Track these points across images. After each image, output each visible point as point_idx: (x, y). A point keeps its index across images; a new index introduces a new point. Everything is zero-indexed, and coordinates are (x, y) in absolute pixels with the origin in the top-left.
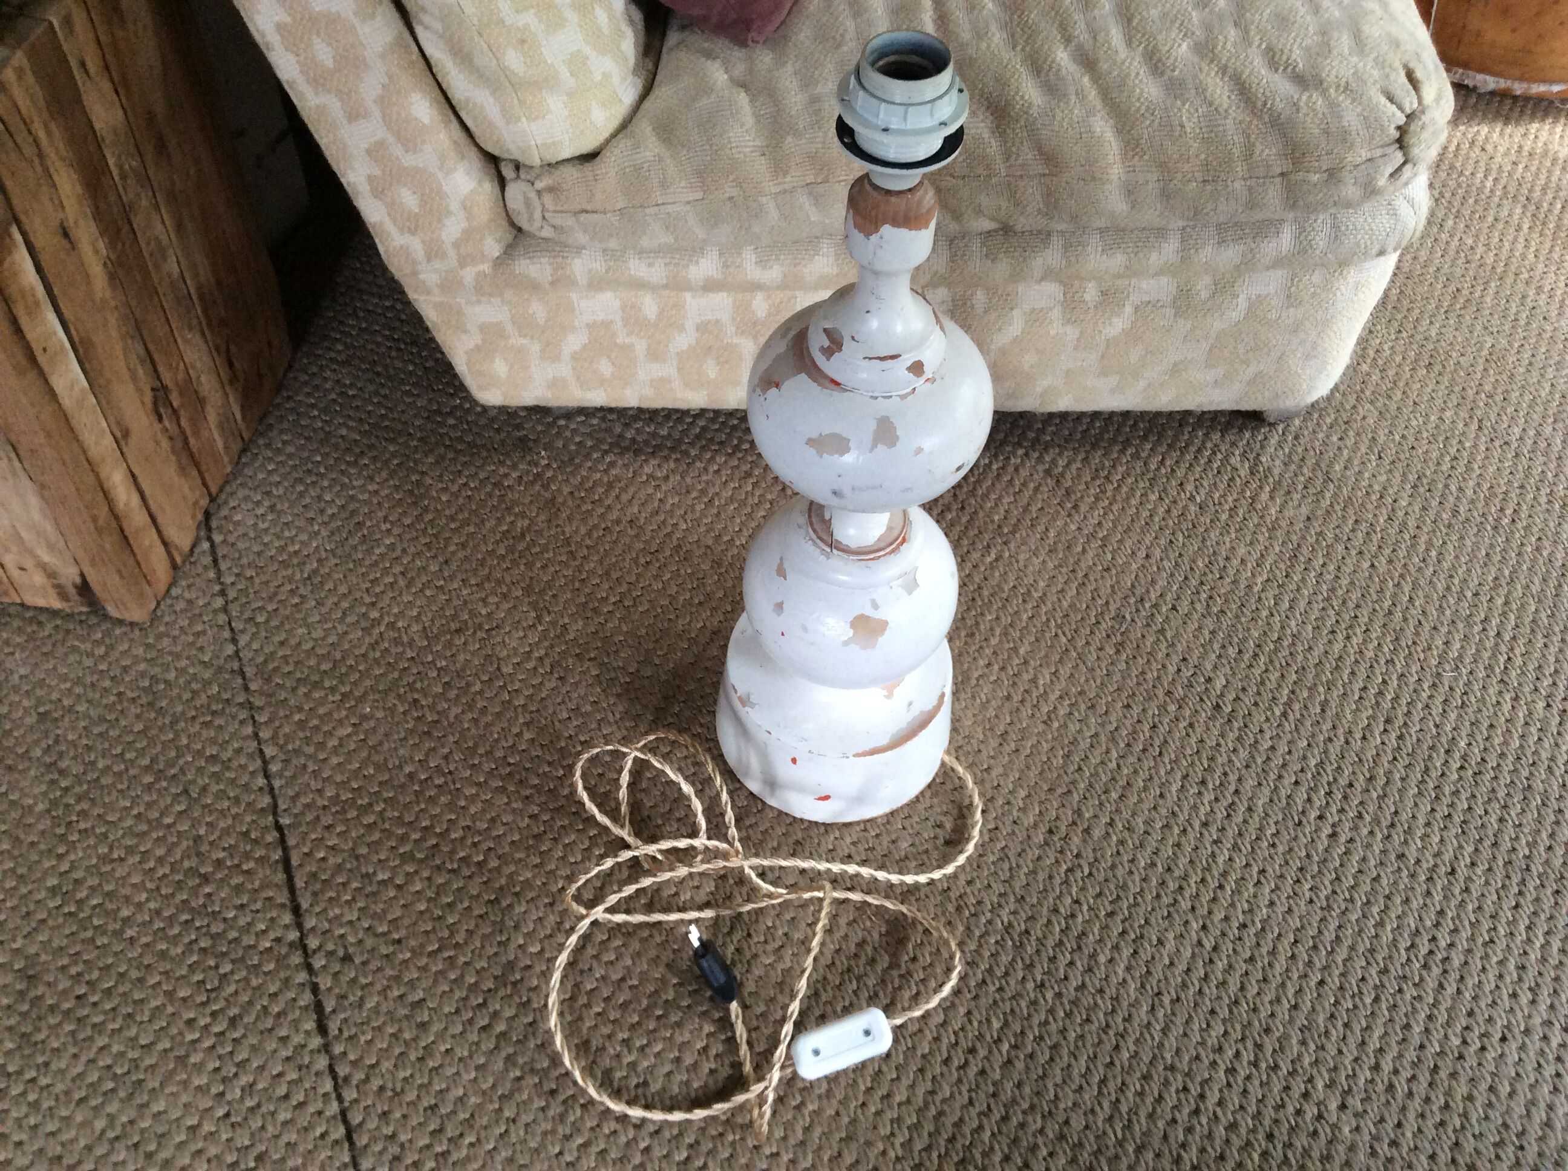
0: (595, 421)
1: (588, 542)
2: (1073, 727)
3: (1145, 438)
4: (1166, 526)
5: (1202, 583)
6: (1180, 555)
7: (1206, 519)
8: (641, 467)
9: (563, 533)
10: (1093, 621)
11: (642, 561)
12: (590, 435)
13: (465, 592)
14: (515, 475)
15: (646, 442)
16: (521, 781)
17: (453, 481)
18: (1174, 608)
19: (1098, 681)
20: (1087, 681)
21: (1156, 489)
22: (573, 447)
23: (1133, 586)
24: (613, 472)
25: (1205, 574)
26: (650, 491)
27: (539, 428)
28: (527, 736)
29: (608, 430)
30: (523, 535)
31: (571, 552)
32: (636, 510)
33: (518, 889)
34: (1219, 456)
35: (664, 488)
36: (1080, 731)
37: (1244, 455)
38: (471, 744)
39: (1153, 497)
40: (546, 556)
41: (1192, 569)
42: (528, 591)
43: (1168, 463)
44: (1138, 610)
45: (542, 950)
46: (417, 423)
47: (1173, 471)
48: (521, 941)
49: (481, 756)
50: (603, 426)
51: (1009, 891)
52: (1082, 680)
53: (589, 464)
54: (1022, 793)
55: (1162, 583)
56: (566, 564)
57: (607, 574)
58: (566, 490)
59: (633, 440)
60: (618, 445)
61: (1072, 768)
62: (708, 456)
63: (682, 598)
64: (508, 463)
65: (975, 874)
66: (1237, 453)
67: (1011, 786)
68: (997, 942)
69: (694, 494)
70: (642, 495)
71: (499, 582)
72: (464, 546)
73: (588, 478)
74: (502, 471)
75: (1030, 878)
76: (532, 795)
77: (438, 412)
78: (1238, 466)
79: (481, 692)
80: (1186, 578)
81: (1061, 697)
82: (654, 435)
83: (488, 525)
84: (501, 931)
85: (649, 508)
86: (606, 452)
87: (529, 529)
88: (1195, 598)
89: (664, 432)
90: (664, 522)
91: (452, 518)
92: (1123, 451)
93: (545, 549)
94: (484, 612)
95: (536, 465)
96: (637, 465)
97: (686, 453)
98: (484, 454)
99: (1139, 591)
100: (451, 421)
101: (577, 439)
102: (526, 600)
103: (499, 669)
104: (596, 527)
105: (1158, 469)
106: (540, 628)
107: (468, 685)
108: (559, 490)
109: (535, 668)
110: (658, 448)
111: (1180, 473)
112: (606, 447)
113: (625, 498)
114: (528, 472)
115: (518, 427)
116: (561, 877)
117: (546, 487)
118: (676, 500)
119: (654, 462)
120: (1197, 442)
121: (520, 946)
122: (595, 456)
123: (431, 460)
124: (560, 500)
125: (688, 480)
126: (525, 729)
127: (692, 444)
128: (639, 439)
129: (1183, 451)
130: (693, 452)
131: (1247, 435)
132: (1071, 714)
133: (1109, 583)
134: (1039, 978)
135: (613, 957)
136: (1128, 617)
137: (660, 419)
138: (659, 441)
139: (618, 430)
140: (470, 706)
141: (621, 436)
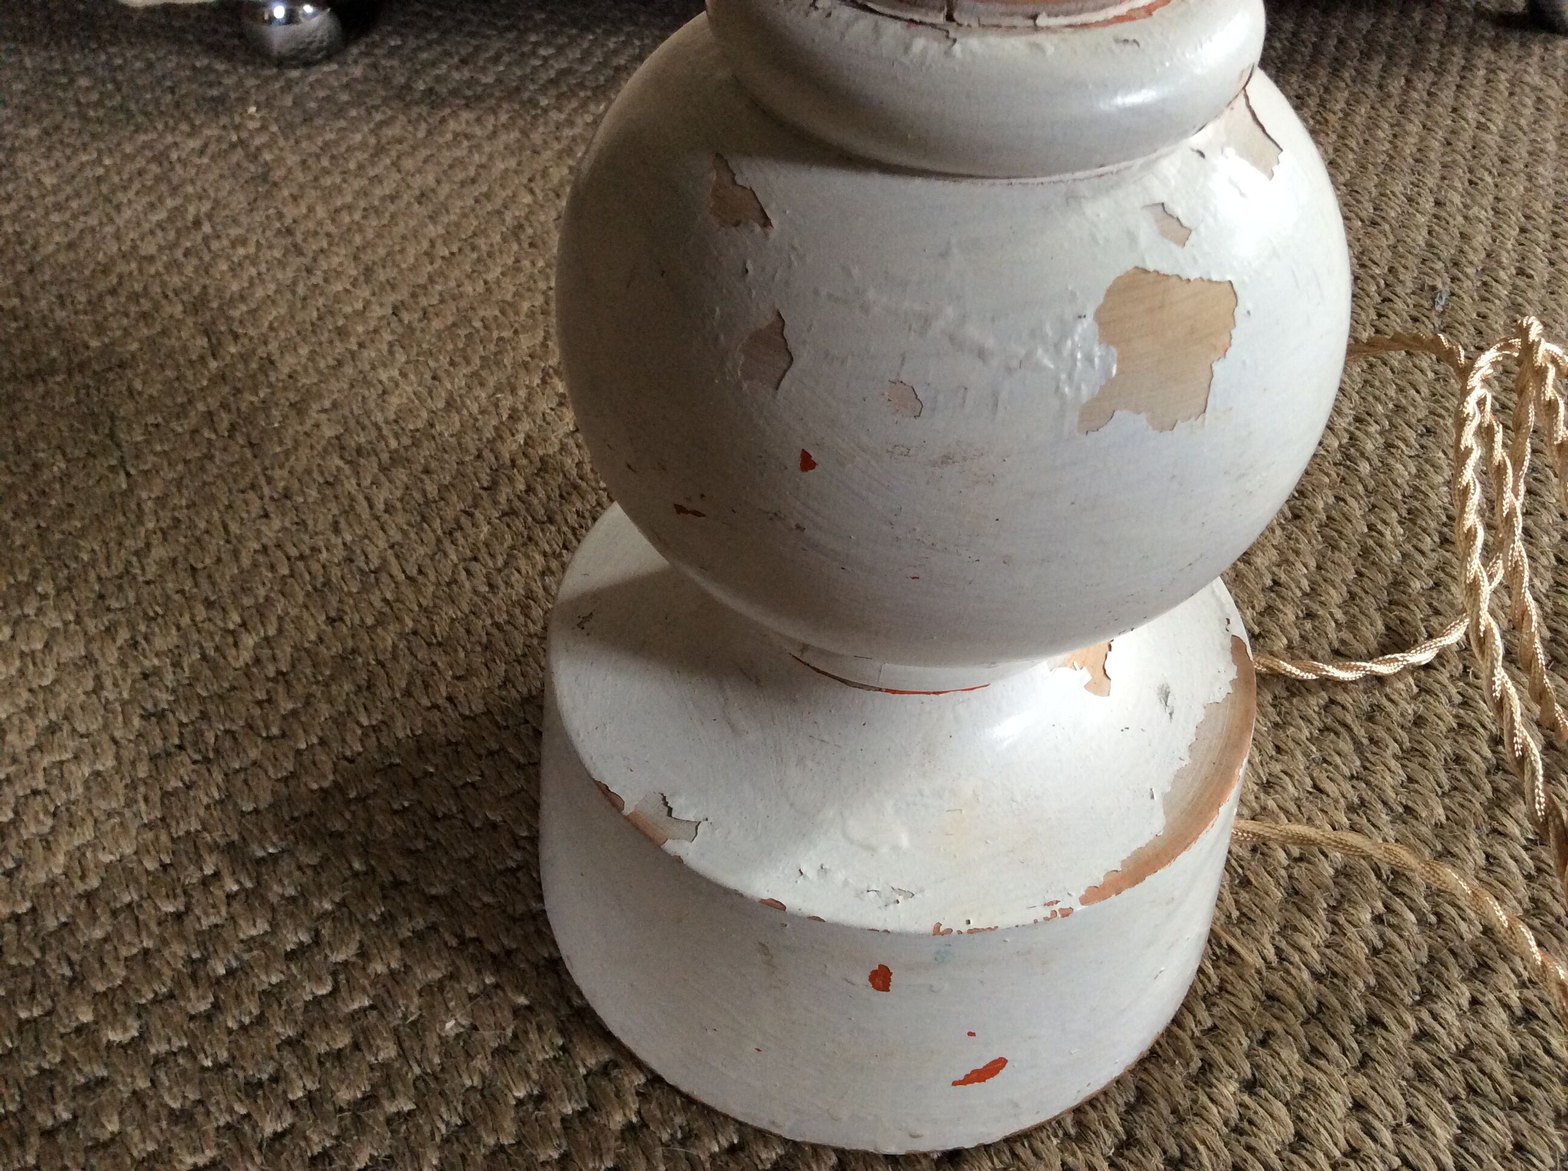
0: (357, 71)
1: (331, 228)
2: (1404, 472)
3: (1366, 56)
4: (1454, 161)
5: (1555, 235)
6: (1497, 199)
7: (1521, 152)
8: (443, 121)
9: (280, 216)
10: (1378, 299)
11: (443, 251)
12: (347, 86)
13: (60, 314)
14: (195, 144)
15: (454, 93)
16: (135, 645)
17: (69, 159)
18: (1521, 272)
19: (1424, 391)
20: (1401, 390)
21: (1412, 117)
22: (313, 105)
23: (1430, 245)
24: (389, 132)
25: (1554, 222)
26: (459, 153)
27: (251, 82)
28: (159, 552)
29: (386, 81)
30: (197, 224)
31: (295, 245)
32: (431, 180)
33: (94, 882)
34: (1503, 76)
35: (487, 149)
36: (1421, 474)
37: (1543, 71)
38: (23, 577)
39: (1414, 127)
40: (241, 251)
41: (1527, 217)
42: (197, 306)
43: (1420, 86)
44: (1454, 279)
45: (143, 1037)
46: (18, 87)
47: (1429, 94)
48: (86, 1016)
49: (44, 597)
50: (373, 74)
51: (1368, 795)
52: (1392, 391)
53: (342, 123)
54: (1335, 596)
55: (1481, 239)
56: (282, 264)
57: (368, 272)
58: (292, 160)
59: (430, 91)
60: (400, 97)
61: (1427, 543)
62: (574, 104)
63: (525, 306)
64: (185, 127)
65: (1277, 768)
66: (1531, 70)
67: (1305, 584)
68: (1378, 919)
69: (547, 154)
70: (446, 158)
71: (134, 297)
72: (71, 246)
73: (336, 143)
74: (169, 139)
75: (1413, 766)
76: (157, 671)
77: (65, 72)
78: (1542, 84)
79: (65, 478)
80: (1523, 230)
81: (1358, 420)
82: (471, 82)
83: (127, 213)
84: (32, 993)
85: (460, 175)
86: (376, 108)
87: (209, 216)
88: (1554, 256)
89: (489, 79)
90: (488, 196)
91: (58, 207)
92: (1335, 73)
93: (244, 242)
94: (94, 343)
95: (237, 128)
96: (434, 120)
97: (533, 103)
98: (140, 119)
99: (1447, 253)
100: (83, 82)
101: (321, 94)
102: (190, 321)
103: (112, 435)
104: (349, 208)
105: (1405, 92)
106: (213, 364)
107: (36, 467)
108: (279, 160)
109: (195, 431)
110: (479, 98)
111: (1447, 96)
112: (378, 102)
113: (408, 164)
114: (219, 139)
115: (211, 85)
116: (214, 847)
117: (254, 157)
118: (512, 163)
119: (465, 115)
120: (1458, 60)
121: (80, 1030)
122: (353, 113)
123: (34, 132)
124: (278, 174)
125: (536, 137)
126: (156, 539)
127: (543, 90)
128: (443, 90)
129: (1440, 71)
130: (544, 102)
131: (1537, 49)
132: (1389, 446)
133: (1384, 243)
134: (1514, 997)
135: (343, 1041)
136: (1440, 286)
137: (481, 63)
138: (479, 89)
139: (401, 80)
140: (34, 508)
141: (408, 87)
